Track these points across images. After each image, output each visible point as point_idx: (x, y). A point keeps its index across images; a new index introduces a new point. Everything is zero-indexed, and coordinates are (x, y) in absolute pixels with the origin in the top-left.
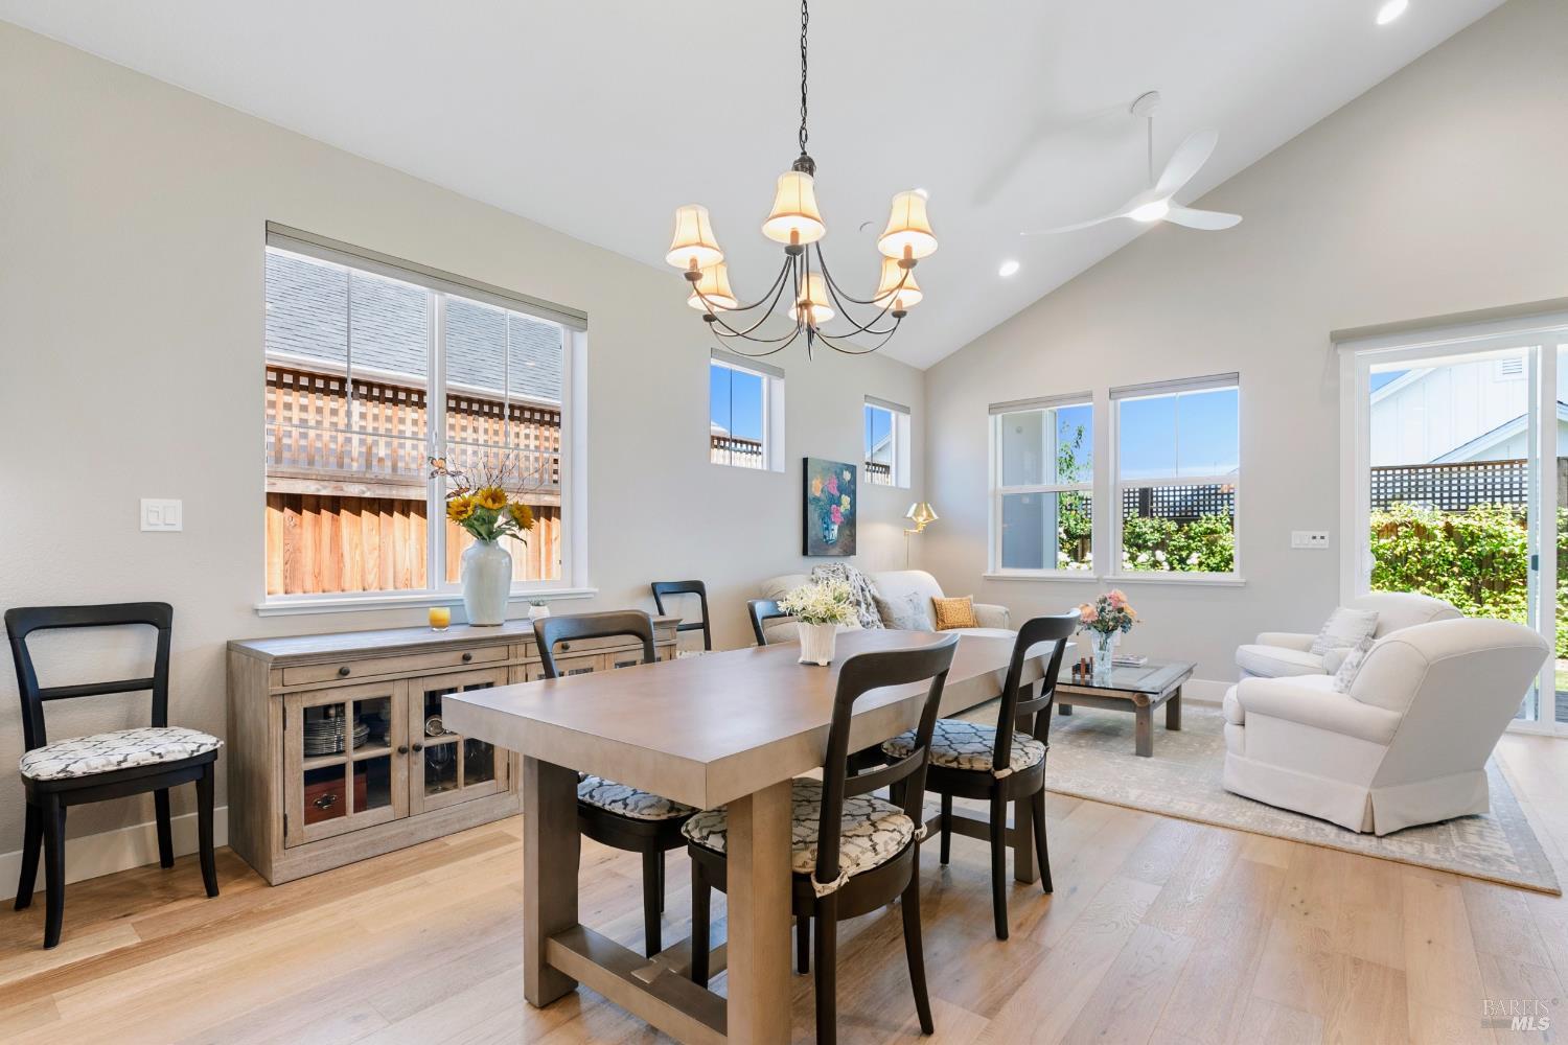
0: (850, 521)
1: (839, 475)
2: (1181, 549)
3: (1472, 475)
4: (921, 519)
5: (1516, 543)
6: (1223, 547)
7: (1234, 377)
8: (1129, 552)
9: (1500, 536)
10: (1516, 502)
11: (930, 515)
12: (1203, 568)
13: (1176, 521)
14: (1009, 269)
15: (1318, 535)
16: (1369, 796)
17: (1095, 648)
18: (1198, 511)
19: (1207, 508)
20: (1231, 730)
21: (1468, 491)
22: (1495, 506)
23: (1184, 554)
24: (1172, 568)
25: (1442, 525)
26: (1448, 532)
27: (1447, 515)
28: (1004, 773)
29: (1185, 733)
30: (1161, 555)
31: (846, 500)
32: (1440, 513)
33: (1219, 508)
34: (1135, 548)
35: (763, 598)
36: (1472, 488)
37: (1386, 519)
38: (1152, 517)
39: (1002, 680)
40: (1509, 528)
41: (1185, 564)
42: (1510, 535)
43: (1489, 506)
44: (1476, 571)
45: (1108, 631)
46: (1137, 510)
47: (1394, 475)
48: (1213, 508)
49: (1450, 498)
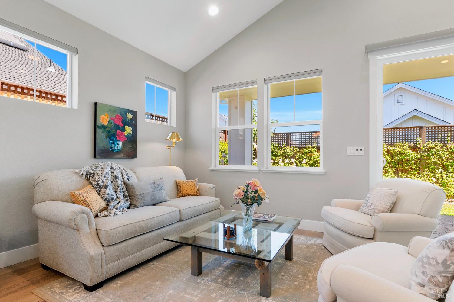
0: (132, 140)
1: (123, 115)
2: (300, 158)
3: (395, 132)
4: (174, 140)
5: (410, 156)
6: (314, 157)
8: (282, 159)
9: (404, 154)
10: (409, 142)
12: (307, 165)
13: (298, 148)
15: (359, 149)
18: (306, 144)
19: (309, 143)
21: (394, 138)
22: (403, 143)
23: (301, 160)
24: (297, 165)
25: (386, 149)
26: (388, 152)
27: (388, 146)
29: (296, 263)
30: (293, 160)
32: (385, 145)
33: (313, 143)
34: (285, 158)
36: (395, 137)
38: (290, 146)
40: (408, 151)
41: (301, 164)
42: (408, 153)
43: (401, 143)
44: (397, 166)
46: (285, 144)
48: (311, 143)
49: (388, 140)
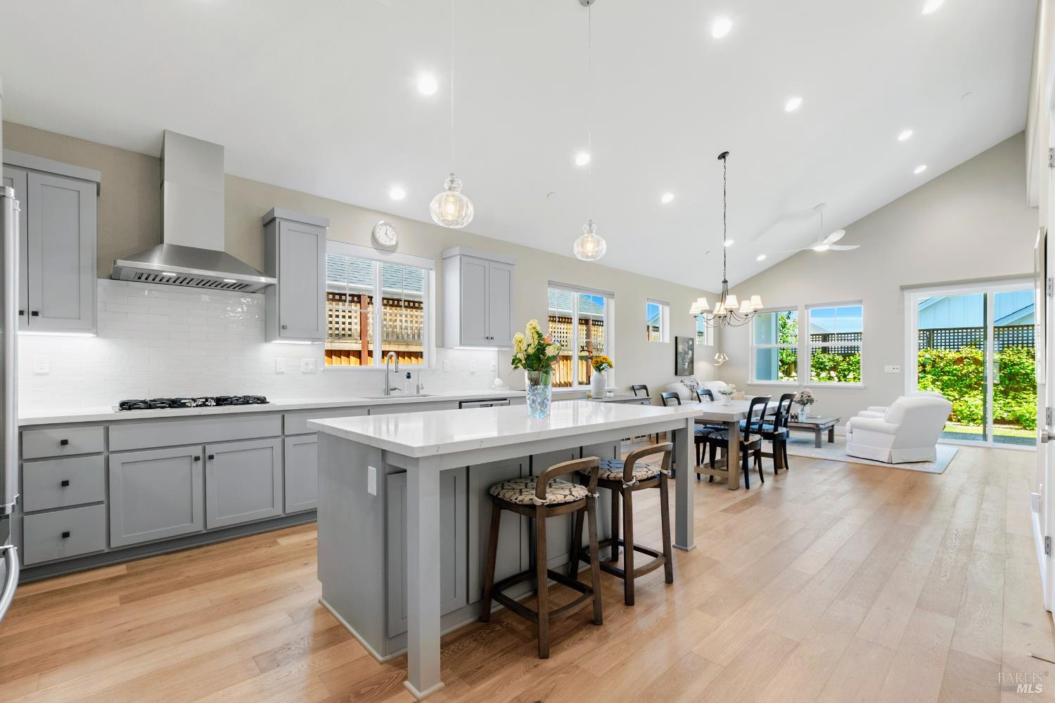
0: (692, 362)
1: (688, 343)
2: (844, 370)
4: (720, 360)
5: (1029, 368)
7: (861, 302)
8: (816, 372)
9: (1020, 364)
10: (1029, 347)
11: (724, 358)
12: (856, 380)
13: (842, 356)
14: (761, 258)
15: (896, 367)
16: (890, 451)
17: (799, 411)
20: (848, 435)
22: (1018, 349)
23: (846, 373)
24: (840, 380)
28: (777, 433)
29: (836, 444)
30: (833, 374)
31: (690, 352)
34: (819, 370)
35: (664, 392)
37: (957, 356)
38: (829, 354)
39: (776, 410)
40: (1025, 360)
41: (847, 378)
42: (1026, 364)
44: (1007, 382)
45: (804, 404)
46: (821, 350)
47: (967, 332)
